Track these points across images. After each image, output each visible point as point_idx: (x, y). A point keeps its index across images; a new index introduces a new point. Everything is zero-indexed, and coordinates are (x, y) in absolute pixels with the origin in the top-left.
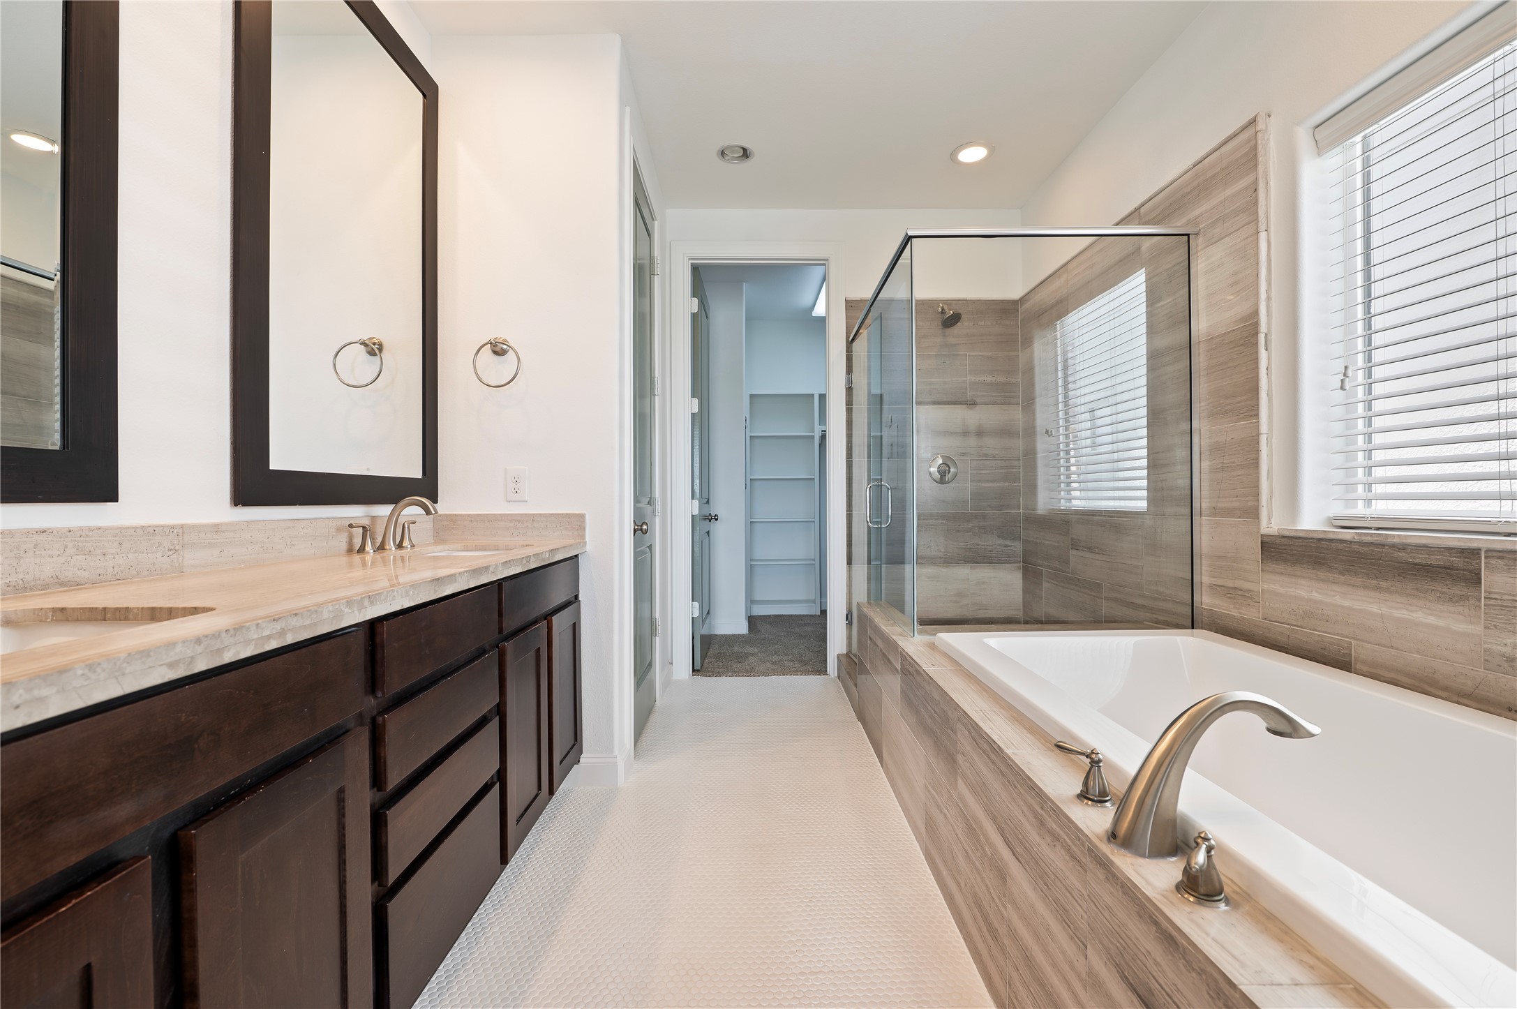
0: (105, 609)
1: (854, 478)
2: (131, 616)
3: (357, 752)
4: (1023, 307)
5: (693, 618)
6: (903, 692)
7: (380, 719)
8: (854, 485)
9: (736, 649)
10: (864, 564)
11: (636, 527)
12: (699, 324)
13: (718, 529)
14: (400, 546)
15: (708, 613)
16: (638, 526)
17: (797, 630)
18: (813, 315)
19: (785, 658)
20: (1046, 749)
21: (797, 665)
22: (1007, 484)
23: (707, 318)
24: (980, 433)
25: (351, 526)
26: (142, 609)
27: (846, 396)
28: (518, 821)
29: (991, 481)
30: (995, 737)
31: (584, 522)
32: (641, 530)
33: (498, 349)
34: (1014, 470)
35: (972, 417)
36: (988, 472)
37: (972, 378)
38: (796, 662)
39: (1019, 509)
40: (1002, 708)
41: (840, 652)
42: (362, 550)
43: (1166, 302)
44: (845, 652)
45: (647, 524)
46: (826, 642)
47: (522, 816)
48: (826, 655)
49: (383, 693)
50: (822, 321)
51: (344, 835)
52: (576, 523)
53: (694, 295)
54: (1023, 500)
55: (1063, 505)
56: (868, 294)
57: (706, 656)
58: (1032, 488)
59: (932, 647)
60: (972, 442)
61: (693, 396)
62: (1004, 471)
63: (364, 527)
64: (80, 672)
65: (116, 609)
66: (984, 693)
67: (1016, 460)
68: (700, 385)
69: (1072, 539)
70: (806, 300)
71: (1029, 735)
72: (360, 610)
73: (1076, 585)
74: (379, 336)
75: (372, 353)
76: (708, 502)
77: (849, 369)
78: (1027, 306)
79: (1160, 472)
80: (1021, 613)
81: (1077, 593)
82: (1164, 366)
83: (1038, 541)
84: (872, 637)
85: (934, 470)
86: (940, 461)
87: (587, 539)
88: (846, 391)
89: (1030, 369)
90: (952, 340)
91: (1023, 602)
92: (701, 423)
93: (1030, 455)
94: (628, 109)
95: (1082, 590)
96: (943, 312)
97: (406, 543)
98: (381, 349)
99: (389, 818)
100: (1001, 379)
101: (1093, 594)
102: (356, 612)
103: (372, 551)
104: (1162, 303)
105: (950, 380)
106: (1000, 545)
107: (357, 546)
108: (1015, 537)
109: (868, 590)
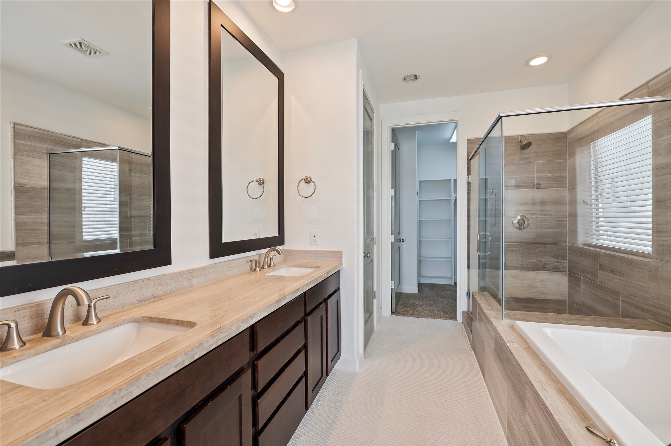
0: (163, 319)
1: (471, 226)
2: (171, 323)
3: (247, 377)
4: (569, 136)
5: (391, 288)
6: (496, 350)
7: (256, 362)
8: (471, 230)
9: (412, 302)
10: (476, 268)
11: (365, 255)
12: (395, 156)
13: (404, 245)
14: (269, 266)
15: (399, 284)
16: (366, 254)
17: (442, 293)
18: (451, 142)
19: (436, 309)
20: (580, 419)
21: (442, 313)
22: (559, 230)
23: (399, 150)
24: (543, 203)
25: (251, 261)
26: (174, 320)
27: (467, 186)
28: (313, 391)
29: (549, 228)
30: (548, 404)
31: (342, 255)
32: (367, 256)
33: (308, 181)
34: (564, 223)
35: (538, 194)
36: (547, 223)
37: (538, 175)
38: (441, 312)
39: (567, 243)
40: (553, 381)
41: (464, 311)
42: (255, 270)
43: (667, 137)
44: (466, 311)
45: (370, 254)
46: (456, 301)
47: (314, 388)
48: (456, 309)
49: (257, 352)
50: (455, 144)
51: (241, 414)
52: (338, 255)
53: (392, 142)
54: (568, 238)
55: (594, 242)
56: (482, 135)
57: (398, 304)
58: (574, 232)
59: (513, 328)
60: (538, 208)
61: (392, 188)
62: (557, 223)
63: (256, 261)
64: (144, 378)
65: (166, 319)
66: (543, 368)
67: (564, 217)
68: (395, 182)
69: (600, 264)
70: (447, 135)
71: (569, 406)
72: (247, 323)
73: (602, 290)
74: (263, 177)
75: (260, 184)
76: (399, 234)
77: (469, 173)
78: (572, 135)
79: (661, 236)
80: (567, 298)
81: (603, 294)
82: (665, 174)
83: (578, 262)
84: (479, 313)
85: (515, 222)
86: (519, 218)
87: (343, 262)
88: (467, 184)
89: (573, 169)
90: (526, 156)
91: (569, 293)
92: (396, 200)
93: (573, 216)
94: (361, 70)
95: (606, 293)
96: (521, 141)
97: (272, 265)
98: (263, 183)
99: (259, 403)
100: (556, 174)
101: (614, 297)
102: (246, 324)
103: (259, 271)
104: (664, 138)
105: (525, 176)
106: (554, 262)
107: (254, 268)
108: (564, 258)
109: (478, 281)
